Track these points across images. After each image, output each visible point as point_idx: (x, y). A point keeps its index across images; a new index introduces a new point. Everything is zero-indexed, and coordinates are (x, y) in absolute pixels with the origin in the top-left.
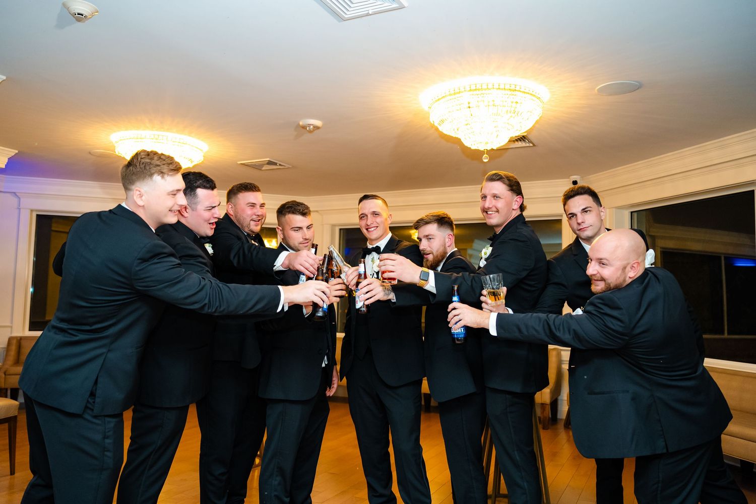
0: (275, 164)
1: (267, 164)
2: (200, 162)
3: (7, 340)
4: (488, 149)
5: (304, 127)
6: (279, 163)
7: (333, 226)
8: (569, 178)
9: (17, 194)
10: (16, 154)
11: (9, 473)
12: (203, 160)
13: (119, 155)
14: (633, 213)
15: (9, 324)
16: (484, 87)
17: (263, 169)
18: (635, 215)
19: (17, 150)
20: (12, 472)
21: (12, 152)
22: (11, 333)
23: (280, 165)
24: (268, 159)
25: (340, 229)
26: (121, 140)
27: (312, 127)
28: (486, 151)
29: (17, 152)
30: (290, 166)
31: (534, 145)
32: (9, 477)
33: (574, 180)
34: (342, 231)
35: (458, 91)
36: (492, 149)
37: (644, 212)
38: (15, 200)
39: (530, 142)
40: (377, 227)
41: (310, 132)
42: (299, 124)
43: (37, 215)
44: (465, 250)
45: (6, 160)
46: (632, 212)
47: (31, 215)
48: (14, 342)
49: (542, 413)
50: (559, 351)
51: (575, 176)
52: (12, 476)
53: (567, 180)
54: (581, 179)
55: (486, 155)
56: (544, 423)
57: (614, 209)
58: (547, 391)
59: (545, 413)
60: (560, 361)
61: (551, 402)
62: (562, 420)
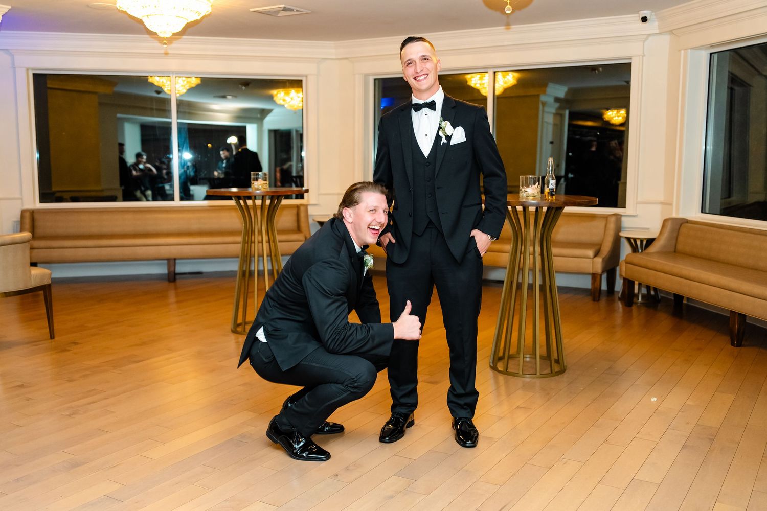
0: (292, 10)
1: (283, 10)
2: (209, 13)
3: (20, 213)
6: (295, 9)
7: (366, 76)
8: (638, 13)
9: (10, 51)
10: (10, 9)
11: (50, 338)
12: (210, 11)
13: (121, 9)
14: (713, 55)
15: (18, 196)
17: (279, 15)
18: (716, 57)
20: (52, 337)
21: (6, 8)
22: (23, 205)
23: (297, 11)
24: (283, 6)
25: (375, 79)
29: (10, 7)
30: (309, 12)
32: (50, 341)
33: (644, 16)
34: (377, 81)
38: (8, 58)
40: (428, 74)
43: (33, 74)
44: (538, 96)
46: (711, 54)
47: (27, 74)
48: (27, 215)
49: (593, 283)
50: (619, 217)
51: (645, 12)
52: (53, 340)
53: (638, 15)
54: (653, 14)
55: (508, 6)
56: (594, 294)
57: (689, 50)
58: (599, 261)
59: (596, 284)
60: (619, 228)
61: (603, 272)
62: (618, 292)
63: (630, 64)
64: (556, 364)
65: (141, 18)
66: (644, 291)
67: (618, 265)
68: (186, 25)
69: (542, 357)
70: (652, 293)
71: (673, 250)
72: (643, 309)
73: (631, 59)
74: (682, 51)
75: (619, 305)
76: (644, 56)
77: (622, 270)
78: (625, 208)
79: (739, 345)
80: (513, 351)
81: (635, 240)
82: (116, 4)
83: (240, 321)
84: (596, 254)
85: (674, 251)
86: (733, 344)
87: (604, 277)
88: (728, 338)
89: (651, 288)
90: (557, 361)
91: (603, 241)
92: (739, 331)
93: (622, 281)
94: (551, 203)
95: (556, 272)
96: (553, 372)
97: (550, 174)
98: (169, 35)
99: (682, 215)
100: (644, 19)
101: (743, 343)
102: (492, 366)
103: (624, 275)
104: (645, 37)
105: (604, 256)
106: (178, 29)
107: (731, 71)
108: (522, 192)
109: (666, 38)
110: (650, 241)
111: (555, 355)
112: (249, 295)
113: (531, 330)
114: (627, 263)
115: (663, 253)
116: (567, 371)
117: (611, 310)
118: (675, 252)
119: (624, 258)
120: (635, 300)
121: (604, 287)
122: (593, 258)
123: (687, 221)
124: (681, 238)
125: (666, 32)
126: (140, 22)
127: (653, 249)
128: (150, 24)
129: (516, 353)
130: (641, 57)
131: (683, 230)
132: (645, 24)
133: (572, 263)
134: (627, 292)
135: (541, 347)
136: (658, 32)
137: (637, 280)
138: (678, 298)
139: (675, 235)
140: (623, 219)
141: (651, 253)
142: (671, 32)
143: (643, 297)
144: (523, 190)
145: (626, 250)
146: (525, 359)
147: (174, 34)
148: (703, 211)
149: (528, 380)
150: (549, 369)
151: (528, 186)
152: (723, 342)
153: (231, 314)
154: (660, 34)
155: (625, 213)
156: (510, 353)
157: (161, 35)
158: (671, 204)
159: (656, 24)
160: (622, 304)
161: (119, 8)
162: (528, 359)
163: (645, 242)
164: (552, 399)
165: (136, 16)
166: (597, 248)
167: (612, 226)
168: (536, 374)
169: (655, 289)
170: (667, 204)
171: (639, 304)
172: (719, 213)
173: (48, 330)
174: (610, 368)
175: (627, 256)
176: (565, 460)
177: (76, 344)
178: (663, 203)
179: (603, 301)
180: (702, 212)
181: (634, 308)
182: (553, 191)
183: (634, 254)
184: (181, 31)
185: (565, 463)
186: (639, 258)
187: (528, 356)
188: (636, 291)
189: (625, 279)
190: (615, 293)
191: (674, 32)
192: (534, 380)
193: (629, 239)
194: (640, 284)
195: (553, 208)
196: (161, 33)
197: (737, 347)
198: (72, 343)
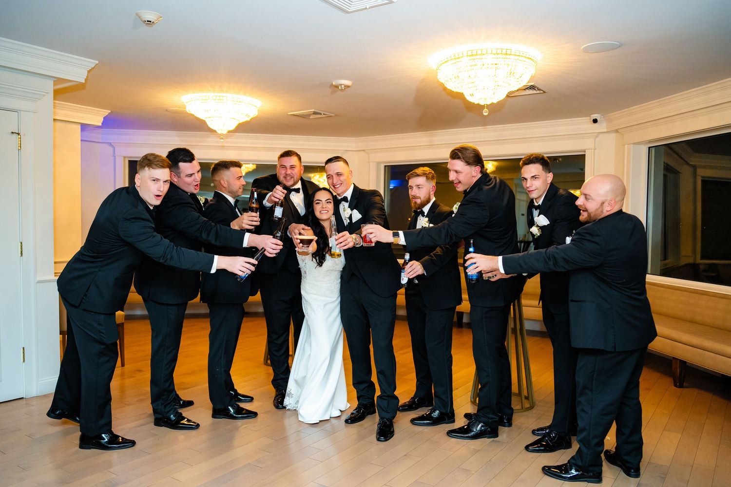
0: (320, 114)
1: (314, 114)
2: (256, 116)
4: (488, 104)
5: (337, 87)
6: (322, 113)
7: (379, 163)
8: (590, 116)
9: (113, 144)
10: (109, 113)
12: (257, 114)
13: (190, 113)
14: (651, 148)
16: (479, 52)
17: (311, 118)
18: (653, 150)
20: (122, 364)
21: (106, 112)
23: (324, 114)
24: (313, 110)
25: (385, 166)
26: (190, 101)
27: (343, 86)
28: (486, 105)
29: (110, 111)
30: (332, 115)
31: (544, 92)
32: (121, 368)
33: (595, 118)
34: (387, 167)
35: (457, 57)
36: (492, 104)
37: (663, 147)
38: (110, 149)
39: (539, 89)
40: (341, 184)
41: (341, 90)
42: (332, 84)
43: (129, 161)
45: (102, 120)
46: (649, 148)
47: (124, 161)
51: (596, 115)
52: (123, 367)
53: (588, 118)
54: (602, 117)
55: (486, 109)
57: (632, 145)
63: (585, 155)
64: (526, 401)
65: (203, 119)
68: (239, 124)
73: (585, 151)
74: (626, 146)
76: (595, 149)
79: (681, 386)
82: (185, 109)
86: (675, 385)
88: (670, 380)
90: (527, 398)
92: (680, 373)
96: (524, 408)
98: (225, 132)
100: (595, 121)
101: (684, 384)
102: (472, 400)
104: (596, 134)
106: (232, 128)
107: (666, 162)
109: (613, 136)
111: (525, 393)
116: (535, 407)
125: (613, 131)
126: (204, 122)
128: (211, 125)
130: (593, 150)
132: (596, 125)
136: (605, 130)
142: (617, 131)
147: (229, 132)
150: (521, 404)
152: (668, 382)
154: (608, 132)
157: (219, 132)
159: (604, 125)
161: (188, 112)
165: (201, 118)
172: (660, 274)
177: (140, 371)
184: (235, 129)
191: (619, 131)
196: (219, 130)
197: (679, 388)
198: (137, 370)
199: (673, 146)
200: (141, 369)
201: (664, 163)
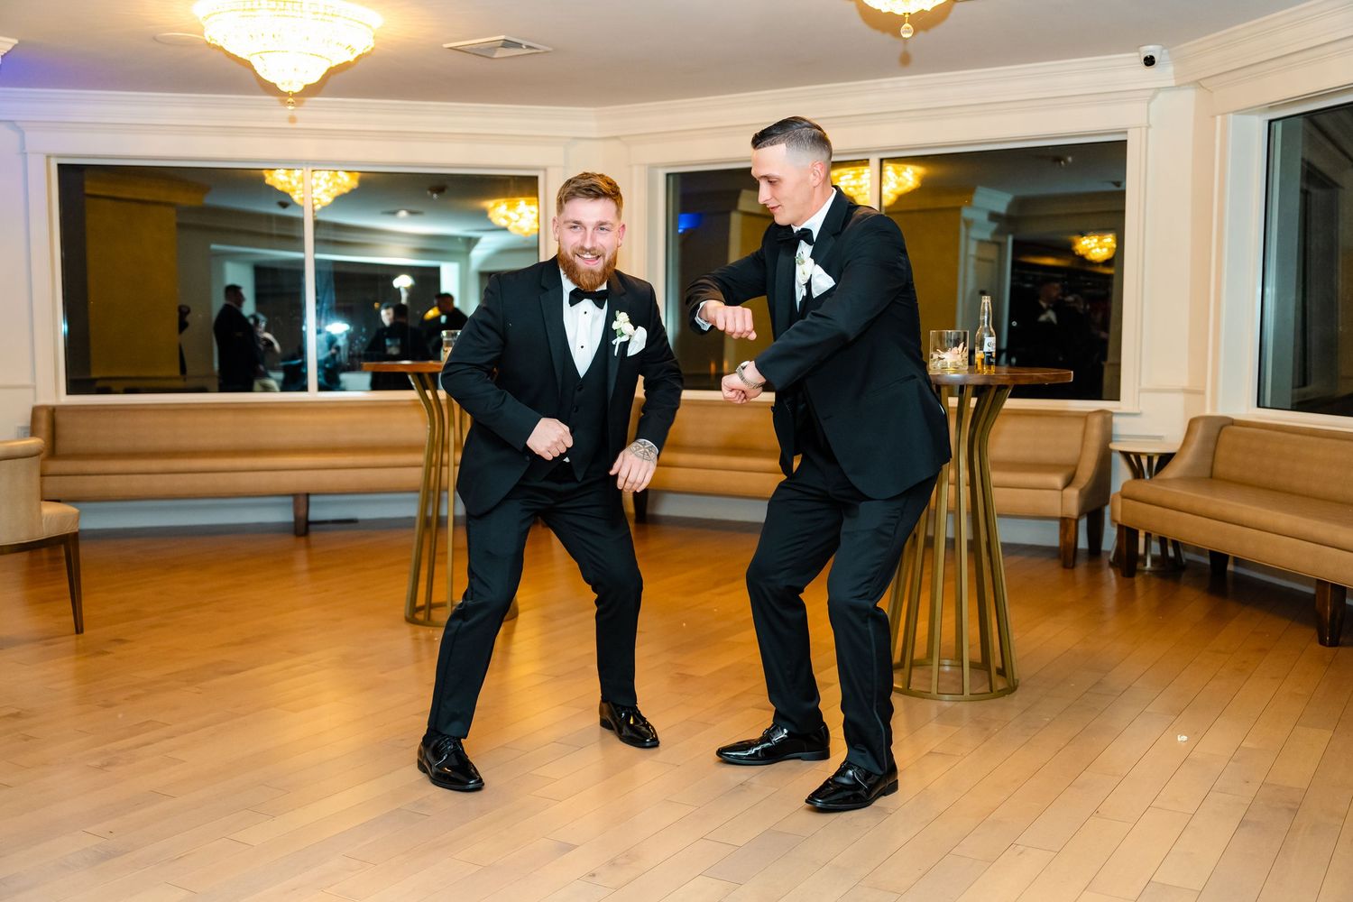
0: (519, 45)
1: (502, 47)
2: (369, 49)
4: (912, 12)
6: (525, 43)
7: (653, 168)
8: (1138, 51)
9: (19, 125)
10: (16, 46)
11: (75, 631)
12: (373, 45)
13: (212, 42)
14: (1273, 123)
15: (27, 382)
17: (495, 56)
18: (1279, 126)
19: (16, 38)
20: (79, 630)
21: (8, 43)
22: (35, 399)
23: (528, 47)
24: (503, 37)
25: (668, 175)
26: (214, 14)
28: (907, 16)
29: (17, 42)
30: (550, 49)
32: (75, 636)
33: (1148, 54)
34: (672, 178)
36: (919, 12)
37: (1299, 119)
38: (13, 136)
43: (58, 165)
44: (958, 209)
46: (1270, 122)
47: (48, 164)
48: (44, 415)
49: (1063, 535)
50: (1108, 415)
51: (1151, 47)
52: (80, 635)
53: (1137, 54)
54: (1165, 51)
55: (907, 25)
56: (1066, 556)
57: (1231, 115)
58: (1073, 493)
59: (1068, 536)
60: (1108, 437)
61: (1081, 514)
62: (1109, 553)
63: (1126, 141)
64: (1000, 677)
65: (247, 56)
66: (1156, 548)
67: (1107, 503)
68: (328, 70)
69: (973, 665)
70: (1171, 553)
71: (1207, 473)
72: (1155, 582)
73: (1126, 132)
74: (1219, 117)
75: (1111, 576)
76: (1149, 127)
77: (1115, 512)
78: (1119, 400)
79: (1334, 643)
80: (919, 652)
81: (1138, 455)
82: (202, 35)
83: (421, 601)
84: (1069, 482)
85: (1210, 475)
86: (1322, 642)
87: (1083, 523)
88: (1313, 632)
89: (1169, 542)
90: (1001, 672)
91: (1080, 458)
92: (1333, 615)
93: (1115, 532)
94: (988, 377)
95: (999, 515)
96: (994, 691)
97: (986, 325)
98: (298, 88)
99: (1220, 412)
100: (1149, 61)
101: (1341, 639)
103: (1119, 518)
104: (1151, 93)
105: (1082, 486)
106: (314, 78)
107: (1306, 157)
108: (935, 360)
109: (1190, 95)
110: (1166, 459)
111: (996, 662)
112: (437, 558)
113: (953, 618)
114: (1124, 497)
115: (1190, 479)
116: (1018, 689)
117: (1095, 584)
118: (1211, 477)
119: (1119, 489)
120: (1139, 565)
121: (1083, 543)
122: (1062, 490)
123: (1232, 422)
124: (1221, 453)
125: (1189, 84)
126: (247, 65)
127: (1171, 472)
128: (264, 69)
129: (925, 657)
130: (1144, 129)
131: (1225, 438)
132: (1150, 70)
133: (1024, 499)
134: (1124, 550)
135: (970, 646)
136: (1172, 83)
137: (1143, 529)
138: (1219, 559)
139: (1211, 446)
140: (1115, 420)
141: (1169, 480)
142: (1197, 84)
143: (1154, 560)
144: (936, 356)
145: (1121, 475)
146: (941, 668)
147: (308, 87)
148: (1261, 405)
149: (947, 704)
150: (988, 682)
151: (945, 350)
152: (1305, 638)
153: (404, 591)
154: (1178, 87)
155: (1119, 408)
156: (915, 658)
157: (284, 88)
158: (1202, 393)
159: (1170, 69)
160: (1116, 573)
161: (208, 41)
162: (947, 669)
163: (1155, 461)
164: (993, 738)
165: (240, 55)
166: (1070, 470)
167: (1095, 432)
168: (963, 694)
169: (1176, 544)
170: (1195, 392)
171: (1147, 573)
172: (1289, 408)
173: (72, 618)
174: (1098, 683)
175: (1123, 487)
176: (1021, 848)
177: (121, 641)
178: (1186, 391)
179: (1081, 569)
180: (1259, 406)
181: (1138, 579)
182: (991, 357)
183: (1136, 481)
184: (320, 81)
185: (1021, 853)
186: (1146, 487)
187: (947, 662)
188: (1141, 550)
189: (1120, 527)
190: (1103, 554)
191: (1201, 82)
192: (959, 704)
193: (1126, 455)
194: (1148, 536)
195: (991, 386)
196: (283, 84)
197: (1330, 646)
198: (114, 640)
199: (1318, 118)
200: (123, 638)
201: (1303, 160)
